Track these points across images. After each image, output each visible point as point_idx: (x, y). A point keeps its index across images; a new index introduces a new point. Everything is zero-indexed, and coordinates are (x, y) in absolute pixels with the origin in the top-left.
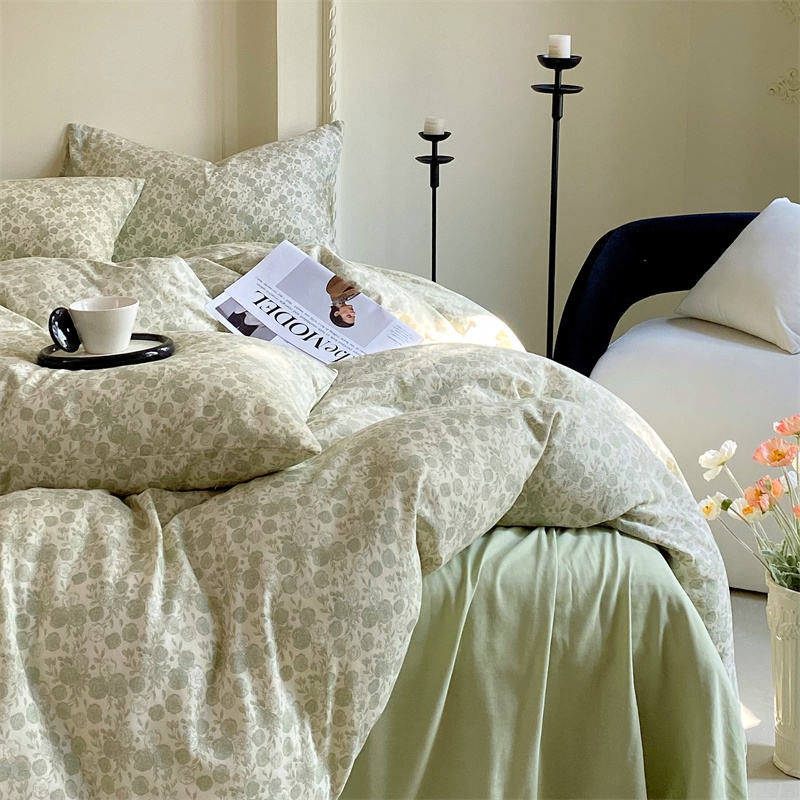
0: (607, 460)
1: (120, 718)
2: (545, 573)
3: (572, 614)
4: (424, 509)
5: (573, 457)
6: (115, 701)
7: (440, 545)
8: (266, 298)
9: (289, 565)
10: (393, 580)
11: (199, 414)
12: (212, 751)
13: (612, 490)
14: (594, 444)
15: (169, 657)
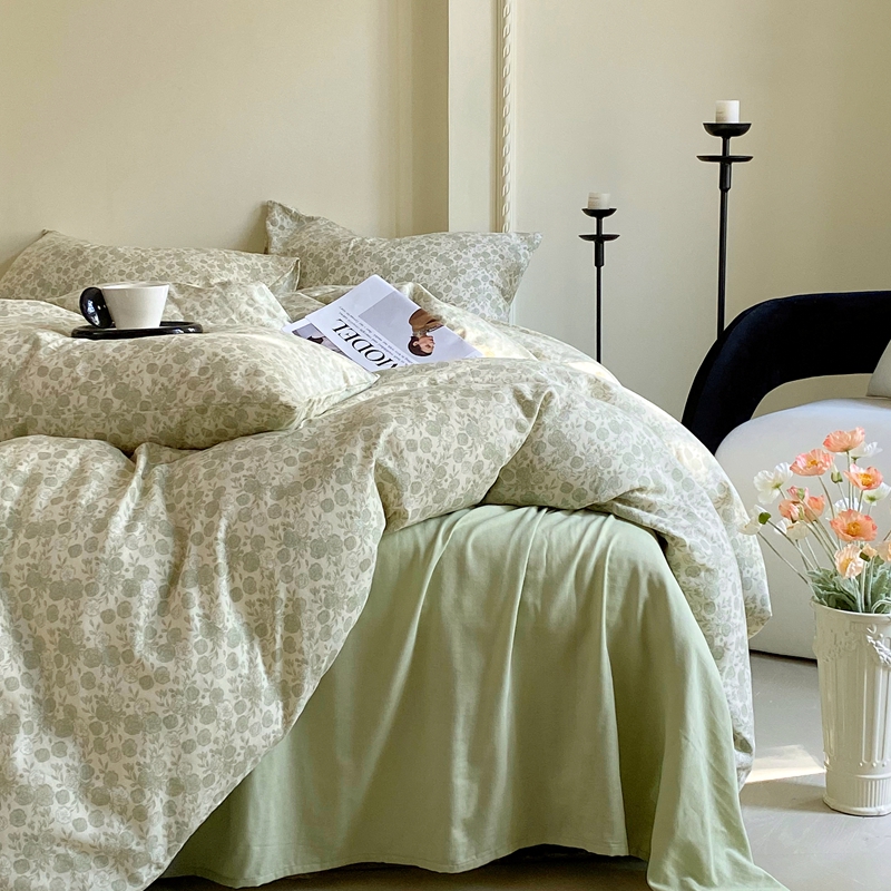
0: (602, 444)
1: (74, 618)
2: (520, 539)
3: (545, 579)
4: (387, 460)
5: (564, 437)
6: (71, 603)
7: (404, 497)
8: (346, 326)
9: (248, 498)
10: (344, 517)
11: (194, 374)
12: (155, 654)
13: (605, 472)
14: (589, 427)
15: (124, 568)
